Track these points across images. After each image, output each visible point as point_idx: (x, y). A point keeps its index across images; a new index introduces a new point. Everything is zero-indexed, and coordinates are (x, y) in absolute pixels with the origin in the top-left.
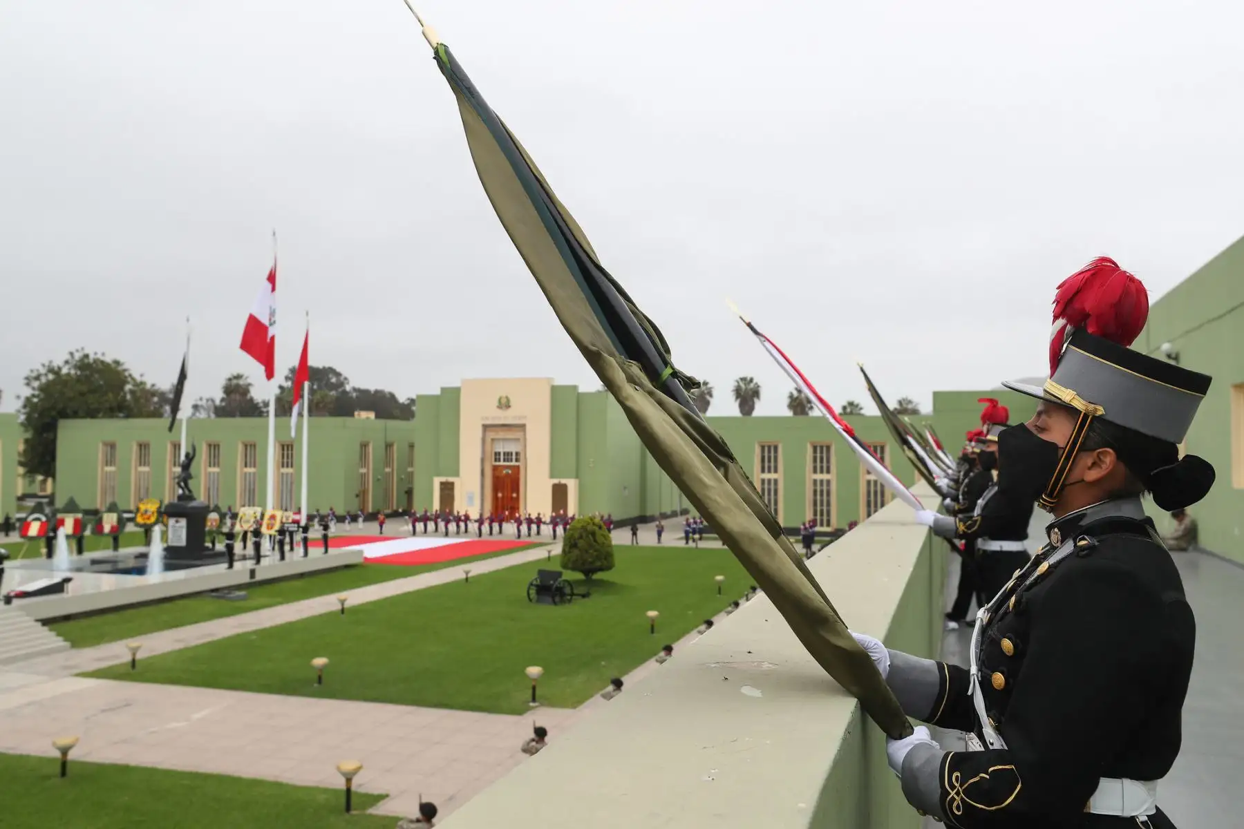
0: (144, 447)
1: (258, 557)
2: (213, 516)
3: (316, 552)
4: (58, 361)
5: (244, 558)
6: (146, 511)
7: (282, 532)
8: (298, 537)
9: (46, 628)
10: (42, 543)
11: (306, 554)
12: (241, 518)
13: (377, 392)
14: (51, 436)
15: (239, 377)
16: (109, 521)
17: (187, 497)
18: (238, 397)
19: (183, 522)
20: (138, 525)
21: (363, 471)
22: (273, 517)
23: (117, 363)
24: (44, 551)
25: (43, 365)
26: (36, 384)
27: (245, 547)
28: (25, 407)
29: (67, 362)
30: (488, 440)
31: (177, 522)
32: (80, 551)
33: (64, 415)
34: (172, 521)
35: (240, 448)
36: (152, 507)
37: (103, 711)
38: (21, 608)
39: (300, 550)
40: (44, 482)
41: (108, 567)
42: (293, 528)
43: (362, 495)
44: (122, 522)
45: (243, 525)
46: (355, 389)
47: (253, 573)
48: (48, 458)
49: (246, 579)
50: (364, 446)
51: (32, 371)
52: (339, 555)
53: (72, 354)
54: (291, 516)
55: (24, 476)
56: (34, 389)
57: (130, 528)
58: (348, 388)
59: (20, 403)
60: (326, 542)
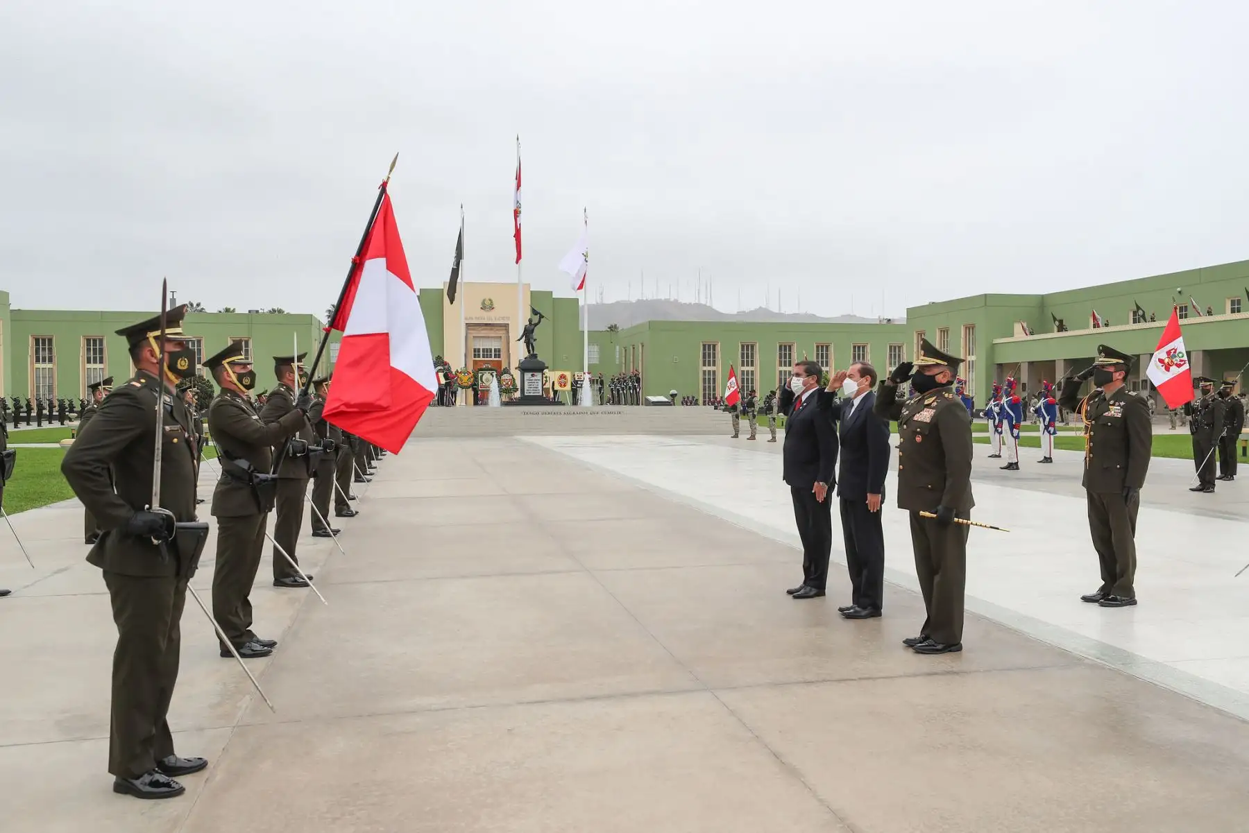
19: (539, 376)
30: (471, 336)
34: (527, 376)
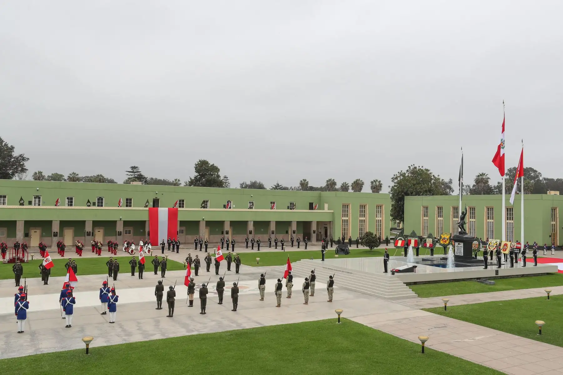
0: (440, 209)
1: (500, 265)
2: (475, 242)
3: (530, 265)
4: (404, 171)
5: (491, 264)
6: (444, 238)
7: (511, 253)
8: (520, 256)
9: (408, 287)
10: (403, 249)
11: (525, 265)
12: (489, 244)
13: (558, 180)
14: (402, 203)
15: (483, 174)
16: (429, 242)
17: (463, 233)
18: (483, 185)
19: (462, 245)
20: (440, 244)
21: (554, 223)
22: (506, 245)
23: (427, 170)
24: (403, 253)
25: (399, 172)
26: (396, 181)
27: (492, 259)
28: (392, 190)
29: (407, 171)
31: (459, 244)
32: (417, 255)
33: (407, 194)
34: (456, 244)
35: (485, 209)
36: (447, 237)
37: (435, 328)
38: (398, 277)
39: (522, 263)
40: (399, 223)
41: (429, 262)
42: (517, 251)
43: (553, 236)
44: (434, 243)
45: (490, 248)
46: (545, 179)
47: (497, 272)
48: (401, 213)
49: (494, 275)
50: (554, 210)
51: (395, 175)
52: (542, 267)
53: (409, 167)
54: (515, 245)
55: (392, 220)
56: (395, 183)
57: (438, 245)
58: (541, 178)
59: (390, 190)
60: (536, 260)
